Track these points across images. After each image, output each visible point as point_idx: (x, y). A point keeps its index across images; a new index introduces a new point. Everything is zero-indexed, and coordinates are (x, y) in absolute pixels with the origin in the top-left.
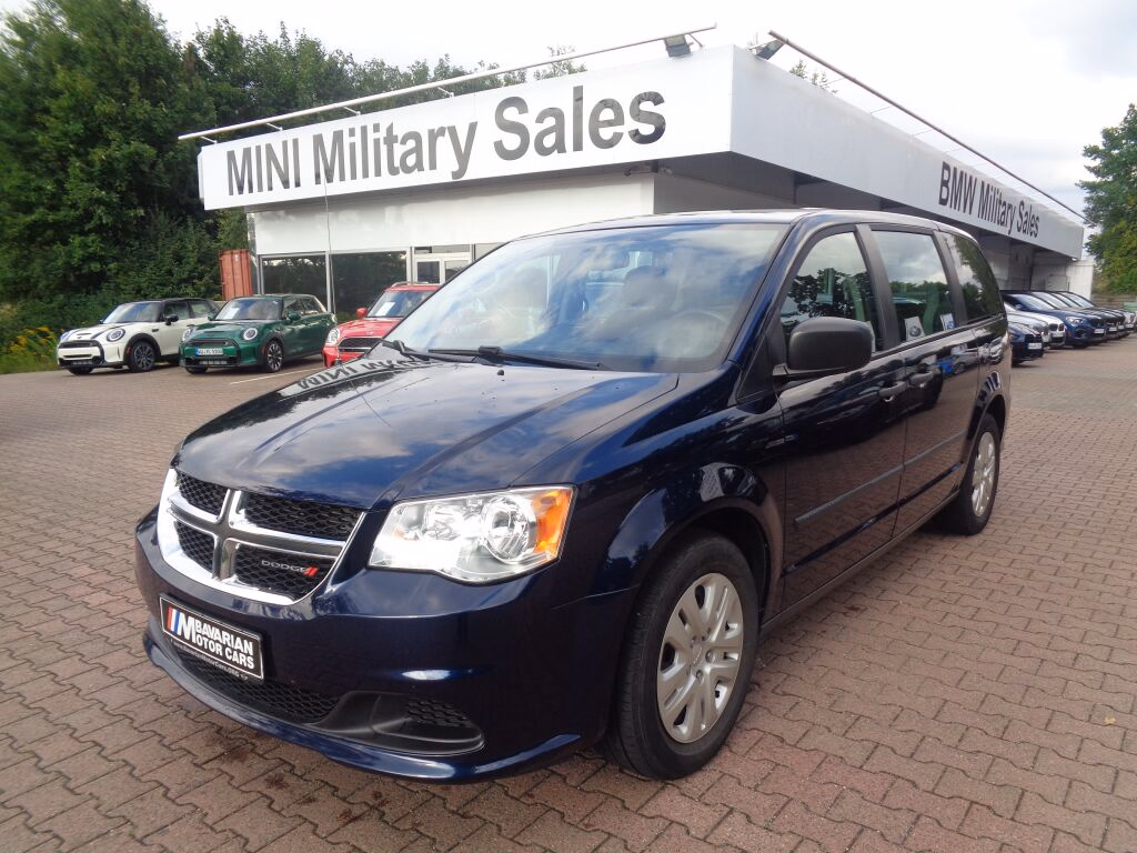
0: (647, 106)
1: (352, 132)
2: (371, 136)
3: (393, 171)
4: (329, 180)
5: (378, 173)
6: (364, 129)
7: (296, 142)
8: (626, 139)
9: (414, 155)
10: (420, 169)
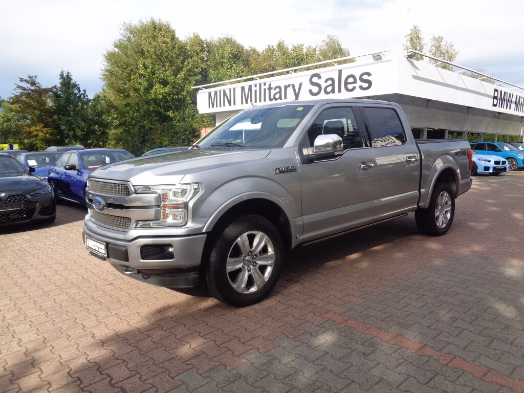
0: (365, 77)
1: (256, 86)
2: (263, 87)
3: (271, 100)
4: (247, 103)
5: (265, 100)
6: (260, 84)
7: (234, 89)
8: (358, 89)
9: (279, 94)
10: (281, 99)
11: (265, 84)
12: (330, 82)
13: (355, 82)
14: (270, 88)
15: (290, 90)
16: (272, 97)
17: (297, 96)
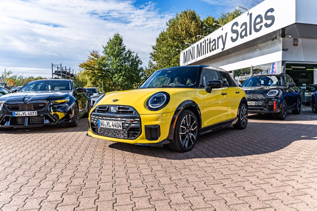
0: (269, 14)
1: (203, 42)
2: (207, 42)
3: (210, 51)
4: (199, 56)
5: (208, 53)
6: (205, 41)
7: (194, 47)
8: (264, 27)
9: (214, 46)
10: (216, 49)
11: (208, 39)
12: (244, 27)
13: (262, 21)
14: (210, 43)
15: (220, 40)
16: (211, 49)
17: (224, 44)
